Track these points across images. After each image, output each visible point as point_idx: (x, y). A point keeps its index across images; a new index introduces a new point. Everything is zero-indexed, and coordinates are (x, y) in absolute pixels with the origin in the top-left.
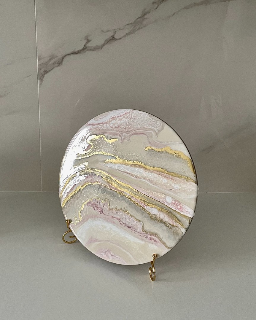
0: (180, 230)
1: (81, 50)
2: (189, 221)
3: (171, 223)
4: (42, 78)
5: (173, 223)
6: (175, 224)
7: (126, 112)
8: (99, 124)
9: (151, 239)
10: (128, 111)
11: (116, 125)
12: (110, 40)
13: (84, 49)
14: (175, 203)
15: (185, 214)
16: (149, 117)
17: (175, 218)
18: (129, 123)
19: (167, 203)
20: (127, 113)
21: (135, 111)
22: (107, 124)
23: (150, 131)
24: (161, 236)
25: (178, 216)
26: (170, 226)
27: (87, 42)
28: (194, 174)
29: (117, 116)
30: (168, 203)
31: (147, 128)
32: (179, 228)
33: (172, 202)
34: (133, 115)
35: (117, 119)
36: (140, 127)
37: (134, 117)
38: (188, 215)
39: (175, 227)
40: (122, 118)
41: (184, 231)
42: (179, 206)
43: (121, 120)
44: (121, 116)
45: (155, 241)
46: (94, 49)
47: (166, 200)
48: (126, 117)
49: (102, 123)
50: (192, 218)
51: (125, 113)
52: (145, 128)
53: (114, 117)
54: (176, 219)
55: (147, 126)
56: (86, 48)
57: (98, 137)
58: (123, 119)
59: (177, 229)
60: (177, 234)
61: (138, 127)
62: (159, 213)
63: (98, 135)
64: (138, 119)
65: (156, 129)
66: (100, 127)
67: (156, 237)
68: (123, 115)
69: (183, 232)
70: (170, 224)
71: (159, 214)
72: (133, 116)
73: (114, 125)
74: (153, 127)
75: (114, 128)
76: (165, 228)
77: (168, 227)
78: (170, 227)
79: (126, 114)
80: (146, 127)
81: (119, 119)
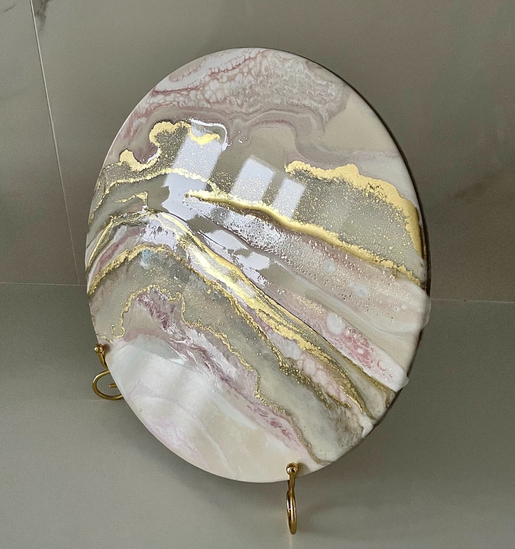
0: (355, 419)
2: (387, 400)
3: (333, 392)
5: (339, 395)
6: (343, 398)
7: (247, 57)
8: (179, 91)
9: (274, 424)
10: (254, 52)
11: (220, 96)
14: (350, 338)
15: (377, 377)
16: (307, 71)
17: (345, 382)
18: (251, 87)
19: (328, 332)
20: (250, 58)
21: (271, 54)
22: (199, 93)
23: (306, 115)
24: (302, 423)
25: (355, 376)
26: (329, 401)
28: (423, 257)
29: (223, 70)
30: (332, 335)
31: (297, 105)
32: (353, 414)
33: (343, 334)
34: (265, 63)
35: (222, 77)
36: (279, 102)
37: (266, 70)
38: (384, 381)
39: (343, 408)
40: (236, 75)
41: (367, 424)
42: (361, 348)
43: (234, 79)
44: (234, 68)
45: (284, 431)
47: (325, 323)
48: (246, 70)
49: (186, 89)
50: (397, 394)
51: (245, 60)
52: (292, 104)
53: (217, 71)
54: (349, 385)
55: (299, 100)
57: (176, 126)
58: (237, 78)
59: (348, 413)
60: (347, 429)
61: (275, 101)
62: (302, 358)
63: (174, 121)
64: (278, 76)
65: (323, 110)
66: (181, 99)
67: (289, 422)
68: (239, 65)
69: (362, 428)
70: (331, 397)
71: (304, 360)
72: (263, 70)
73: (214, 96)
74: (315, 101)
75: (214, 103)
76: (314, 402)
77: (324, 401)
78: (329, 403)
79: (247, 62)
80: (295, 101)
81: (228, 77)
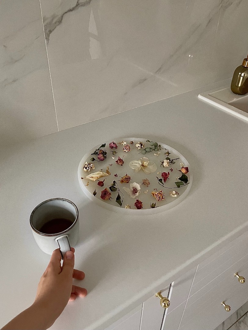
1: (75, 7)
4: (48, 38)
13: (77, 5)
46: (84, 5)
56: (79, 4)
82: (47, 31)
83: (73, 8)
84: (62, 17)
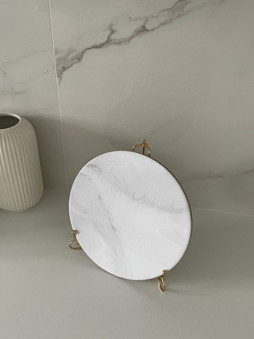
1: (104, 44)
4: (60, 76)
12: (140, 31)
13: (107, 42)
27: (111, 34)
46: (119, 43)
56: (111, 41)
82: (60, 67)
83: (101, 44)
84: (83, 53)
